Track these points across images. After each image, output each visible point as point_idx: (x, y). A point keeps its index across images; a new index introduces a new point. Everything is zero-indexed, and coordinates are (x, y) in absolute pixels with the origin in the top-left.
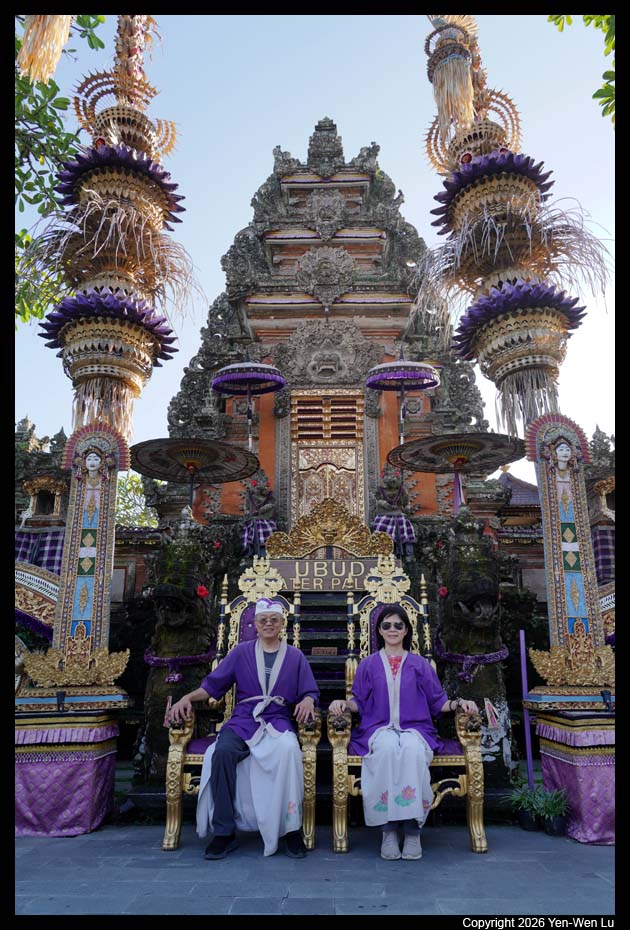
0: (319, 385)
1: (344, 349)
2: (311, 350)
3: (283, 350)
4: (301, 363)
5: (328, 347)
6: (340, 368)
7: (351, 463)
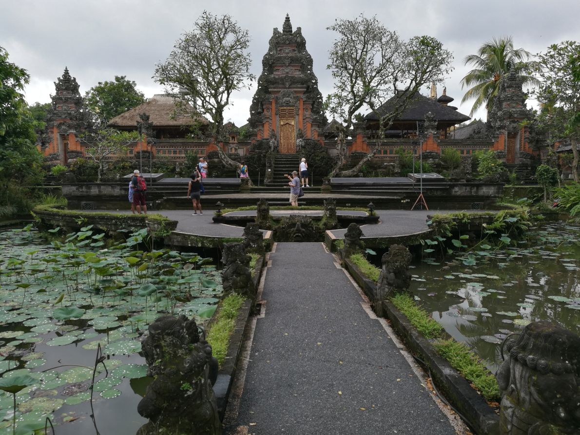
0: (285, 106)
1: (291, 98)
2: (283, 98)
3: (277, 97)
4: (281, 101)
5: (288, 97)
6: (290, 102)
7: (293, 123)
